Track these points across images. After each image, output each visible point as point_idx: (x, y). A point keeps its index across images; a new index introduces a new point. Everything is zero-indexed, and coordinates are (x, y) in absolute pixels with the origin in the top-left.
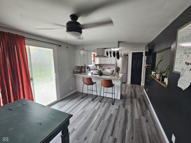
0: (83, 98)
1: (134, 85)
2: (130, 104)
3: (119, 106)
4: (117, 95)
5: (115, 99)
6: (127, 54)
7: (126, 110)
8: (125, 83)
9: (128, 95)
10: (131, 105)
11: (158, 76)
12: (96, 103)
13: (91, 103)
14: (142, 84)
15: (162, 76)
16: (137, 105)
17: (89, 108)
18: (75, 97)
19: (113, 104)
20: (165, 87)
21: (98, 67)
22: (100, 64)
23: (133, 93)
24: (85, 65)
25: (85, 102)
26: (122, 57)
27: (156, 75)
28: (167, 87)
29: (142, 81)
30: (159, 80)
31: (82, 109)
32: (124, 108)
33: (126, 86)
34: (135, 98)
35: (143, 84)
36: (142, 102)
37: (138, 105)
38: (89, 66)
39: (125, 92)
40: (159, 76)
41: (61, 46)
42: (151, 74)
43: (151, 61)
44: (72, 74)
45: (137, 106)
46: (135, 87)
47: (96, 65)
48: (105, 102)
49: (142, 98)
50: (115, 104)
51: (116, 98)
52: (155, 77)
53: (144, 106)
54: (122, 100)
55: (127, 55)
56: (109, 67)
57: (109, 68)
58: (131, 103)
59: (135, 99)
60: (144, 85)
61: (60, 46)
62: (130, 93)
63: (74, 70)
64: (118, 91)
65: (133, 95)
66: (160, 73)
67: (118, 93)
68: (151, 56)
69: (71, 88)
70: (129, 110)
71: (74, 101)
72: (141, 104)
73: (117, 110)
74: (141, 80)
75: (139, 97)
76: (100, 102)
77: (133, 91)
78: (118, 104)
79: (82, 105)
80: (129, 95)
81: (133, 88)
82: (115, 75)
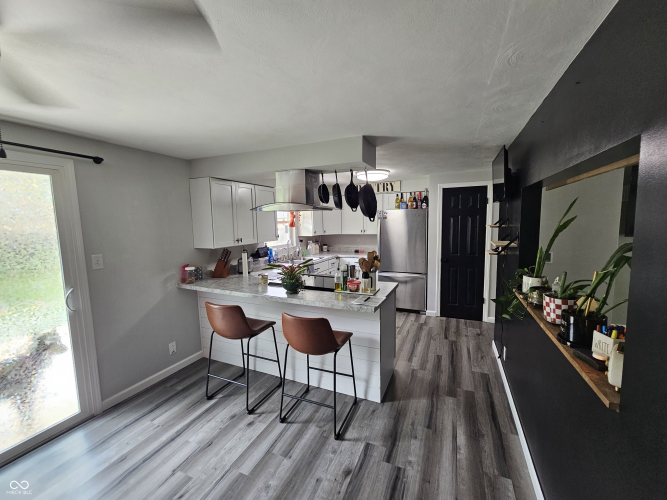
0: (210, 398)
1: (453, 321)
2: (419, 437)
3: (367, 446)
4: (367, 382)
5: (356, 402)
6: (424, 195)
7: (397, 478)
8: (417, 312)
9: (420, 374)
10: (427, 438)
11: (552, 309)
12: (263, 426)
13: (236, 430)
14: (485, 318)
15: (578, 314)
16: (455, 437)
17: (214, 461)
18: (180, 388)
19: (339, 437)
20: (607, 402)
21: (312, 247)
22: (318, 234)
23: (445, 363)
24: (237, 244)
25: (213, 424)
26: (405, 206)
27: (541, 298)
28: (621, 406)
29: (485, 307)
30: (563, 338)
31: (174, 472)
32: (388, 461)
33: (421, 327)
34: (452, 393)
35: (489, 316)
36: (482, 417)
37: (462, 439)
38: (270, 244)
39: (410, 360)
40: (558, 307)
41: (102, 160)
42: (520, 287)
43: (517, 225)
44: (173, 285)
45: (455, 449)
46: (458, 332)
47: (304, 241)
48: (308, 422)
49: (480, 395)
50: (348, 435)
51: (360, 395)
52: (539, 307)
53: (488, 445)
54: (388, 405)
55: (426, 200)
56: (359, 248)
57: (357, 252)
58: (429, 427)
59: (450, 401)
60: (492, 319)
61: (98, 160)
62: (430, 366)
63: (184, 267)
64: (371, 362)
65: (444, 379)
66: (564, 291)
67: (369, 374)
68: (518, 204)
69: (172, 347)
70: (413, 475)
71: (163, 416)
72: (474, 436)
73: (348, 479)
74: (483, 301)
75: (470, 388)
76: (283, 420)
77: (445, 353)
78: (366, 433)
79: (187, 442)
80: (426, 375)
81: (446, 338)
82: (357, 290)
